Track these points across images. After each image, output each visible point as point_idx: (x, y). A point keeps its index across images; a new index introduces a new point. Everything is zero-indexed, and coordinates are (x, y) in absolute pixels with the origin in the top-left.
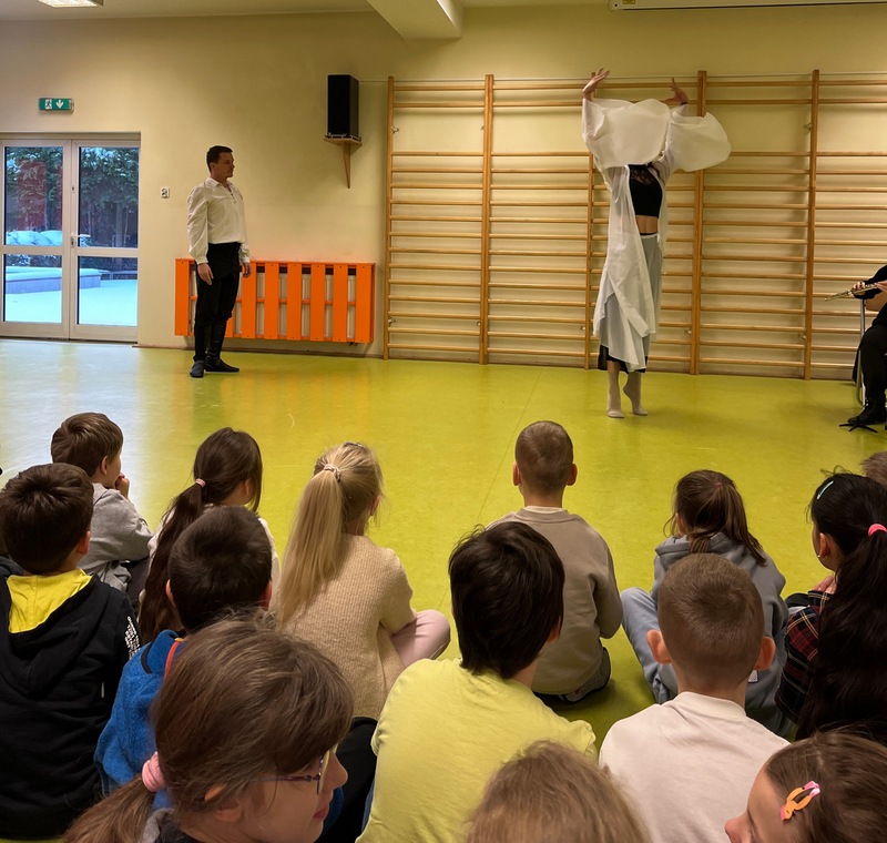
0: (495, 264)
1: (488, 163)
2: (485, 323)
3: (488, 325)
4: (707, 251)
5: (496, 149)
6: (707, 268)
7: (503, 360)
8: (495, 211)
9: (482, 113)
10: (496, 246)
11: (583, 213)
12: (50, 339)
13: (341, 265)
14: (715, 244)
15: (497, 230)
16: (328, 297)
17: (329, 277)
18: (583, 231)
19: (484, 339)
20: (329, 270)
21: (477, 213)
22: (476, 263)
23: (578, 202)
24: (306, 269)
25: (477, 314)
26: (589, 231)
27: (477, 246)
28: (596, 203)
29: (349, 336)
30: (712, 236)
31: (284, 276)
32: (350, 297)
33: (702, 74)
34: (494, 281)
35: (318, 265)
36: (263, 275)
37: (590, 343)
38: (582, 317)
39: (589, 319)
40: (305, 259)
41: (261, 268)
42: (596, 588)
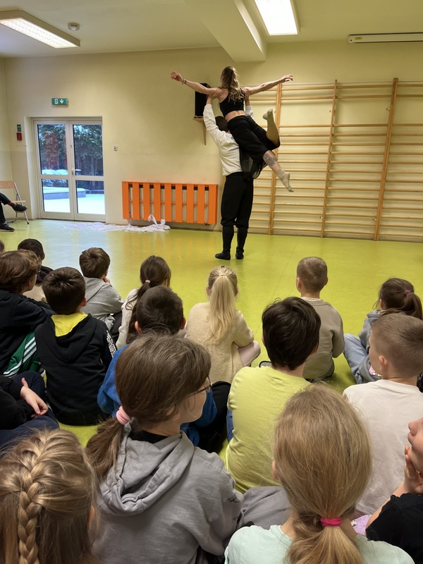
0: (278, 185)
2: (272, 215)
3: (274, 216)
4: (389, 178)
5: (282, 124)
6: (388, 187)
7: (280, 233)
8: (280, 157)
9: (275, 104)
11: (325, 158)
12: (65, 220)
13: (201, 185)
14: (394, 174)
16: (195, 201)
17: (195, 191)
18: (324, 167)
19: (271, 222)
20: (196, 188)
22: (269, 184)
23: (323, 152)
24: (185, 187)
25: (268, 210)
26: (328, 167)
27: (270, 176)
28: (332, 153)
29: (206, 221)
30: (392, 170)
31: (174, 191)
33: (396, 80)
34: (278, 193)
35: (190, 185)
36: (163, 190)
37: (324, 225)
38: (321, 212)
39: (324, 213)
40: (184, 182)
41: (162, 187)
42: (333, 336)
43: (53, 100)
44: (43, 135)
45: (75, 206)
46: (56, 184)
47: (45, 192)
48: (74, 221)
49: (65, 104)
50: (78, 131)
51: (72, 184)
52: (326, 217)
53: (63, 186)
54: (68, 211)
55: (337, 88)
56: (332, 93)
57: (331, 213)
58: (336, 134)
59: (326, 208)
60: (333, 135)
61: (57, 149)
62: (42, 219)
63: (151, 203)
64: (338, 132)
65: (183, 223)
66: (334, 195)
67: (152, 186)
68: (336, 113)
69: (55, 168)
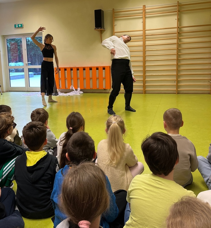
0: (147, 64)
1: (144, 33)
2: (144, 82)
3: (146, 82)
5: (147, 28)
7: (150, 93)
8: (147, 47)
9: (142, 18)
10: (147, 58)
11: (175, 47)
13: (101, 67)
15: (148, 53)
16: (97, 76)
17: (97, 71)
18: (175, 52)
19: (144, 86)
20: (97, 69)
21: (141, 49)
22: (141, 64)
23: (174, 43)
24: (91, 69)
25: (142, 79)
26: (177, 52)
27: (141, 59)
28: (179, 43)
29: (104, 87)
31: (85, 71)
32: (104, 76)
34: (147, 69)
35: (94, 67)
36: (79, 71)
37: (178, 86)
38: (175, 78)
39: (177, 79)
40: (90, 66)
41: (78, 69)
42: (190, 158)
43: (15, 25)
44: (9, 44)
45: (28, 83)
46: (17, 71)
47: (11, 75)
48: (28, 91)
49: (22, 27)
50: (29, 40)
51: (26, 70)
52: (178, 82)
53: (21, 72)
54: (24, 86)
55: (179, 6)
56: (176, 9)
57: (181, 79)
58: (180, 32)
59: (178, 76)
60: (178, 33)
61: (17, 51)
62: (9, 91)
63: (71, 79)
64: (182, 31)
65: (91, 89)
66: (182, 68)
67: (72, 69)
68: (179, 20)
69: (16, 62)
